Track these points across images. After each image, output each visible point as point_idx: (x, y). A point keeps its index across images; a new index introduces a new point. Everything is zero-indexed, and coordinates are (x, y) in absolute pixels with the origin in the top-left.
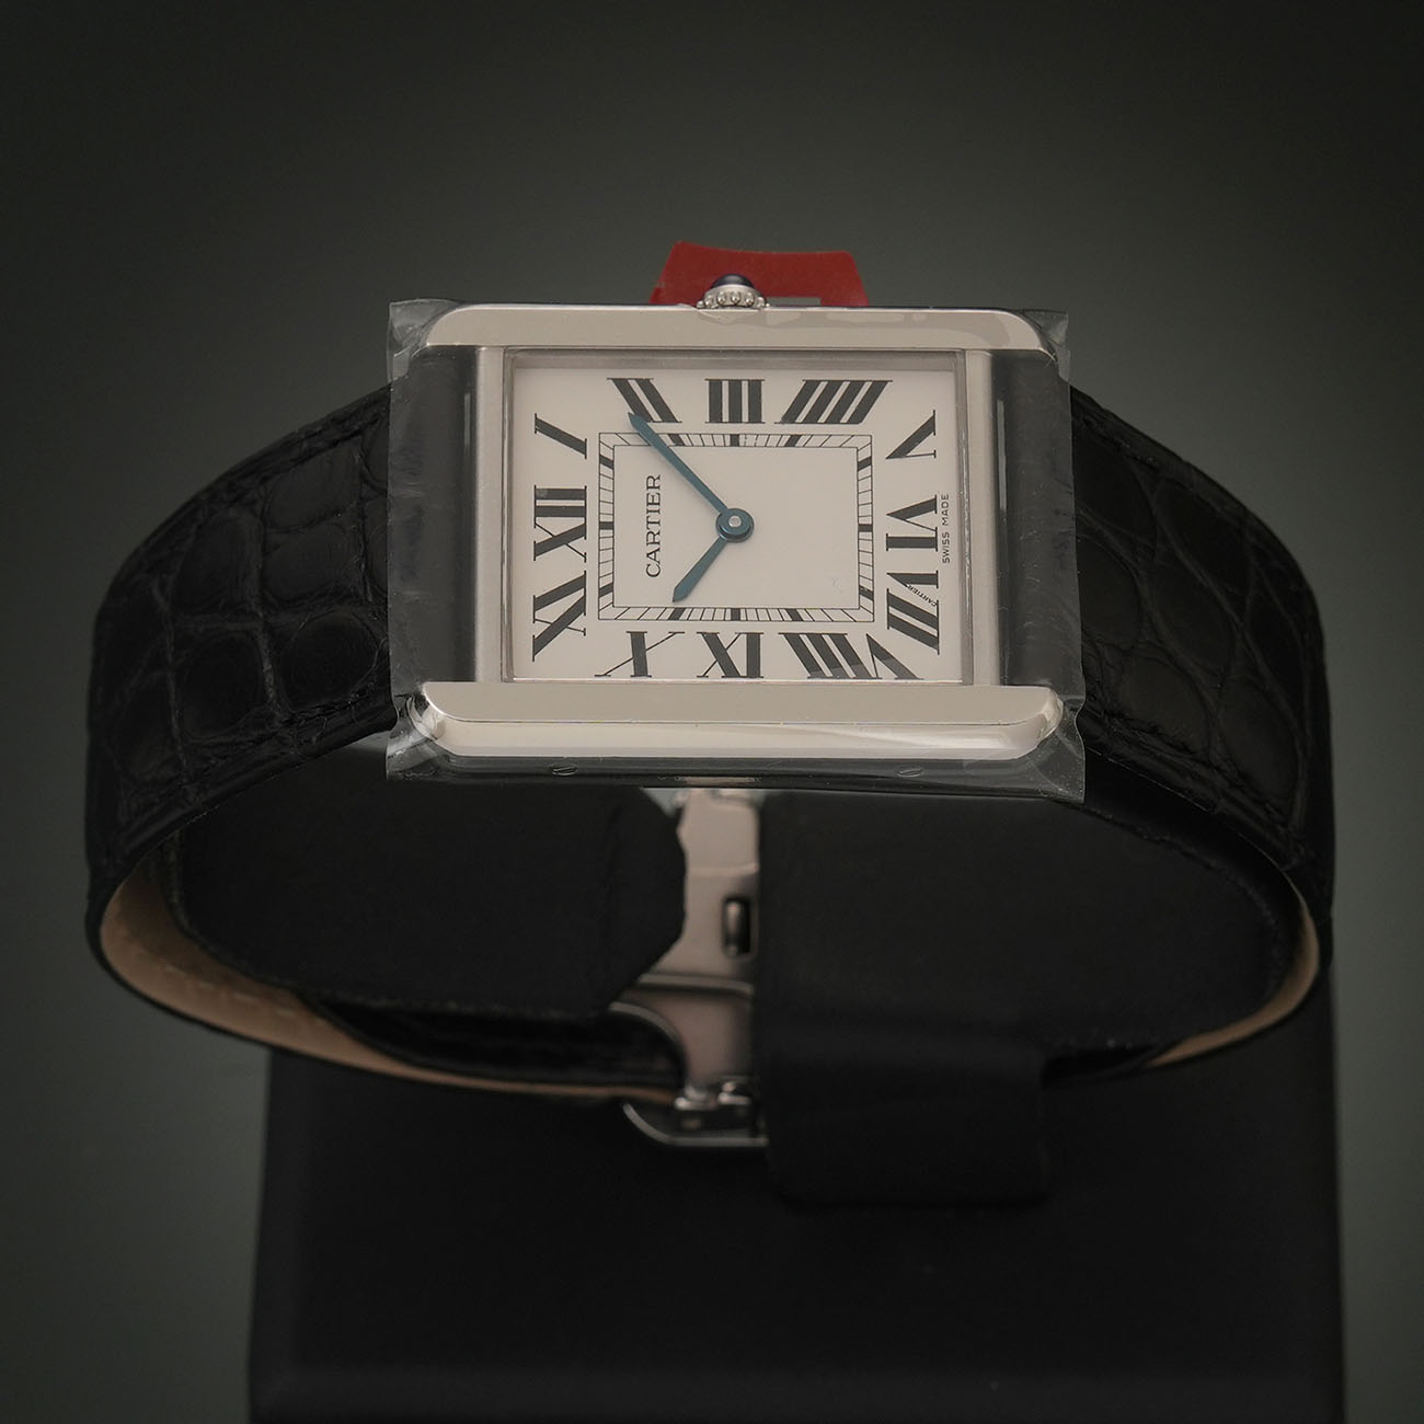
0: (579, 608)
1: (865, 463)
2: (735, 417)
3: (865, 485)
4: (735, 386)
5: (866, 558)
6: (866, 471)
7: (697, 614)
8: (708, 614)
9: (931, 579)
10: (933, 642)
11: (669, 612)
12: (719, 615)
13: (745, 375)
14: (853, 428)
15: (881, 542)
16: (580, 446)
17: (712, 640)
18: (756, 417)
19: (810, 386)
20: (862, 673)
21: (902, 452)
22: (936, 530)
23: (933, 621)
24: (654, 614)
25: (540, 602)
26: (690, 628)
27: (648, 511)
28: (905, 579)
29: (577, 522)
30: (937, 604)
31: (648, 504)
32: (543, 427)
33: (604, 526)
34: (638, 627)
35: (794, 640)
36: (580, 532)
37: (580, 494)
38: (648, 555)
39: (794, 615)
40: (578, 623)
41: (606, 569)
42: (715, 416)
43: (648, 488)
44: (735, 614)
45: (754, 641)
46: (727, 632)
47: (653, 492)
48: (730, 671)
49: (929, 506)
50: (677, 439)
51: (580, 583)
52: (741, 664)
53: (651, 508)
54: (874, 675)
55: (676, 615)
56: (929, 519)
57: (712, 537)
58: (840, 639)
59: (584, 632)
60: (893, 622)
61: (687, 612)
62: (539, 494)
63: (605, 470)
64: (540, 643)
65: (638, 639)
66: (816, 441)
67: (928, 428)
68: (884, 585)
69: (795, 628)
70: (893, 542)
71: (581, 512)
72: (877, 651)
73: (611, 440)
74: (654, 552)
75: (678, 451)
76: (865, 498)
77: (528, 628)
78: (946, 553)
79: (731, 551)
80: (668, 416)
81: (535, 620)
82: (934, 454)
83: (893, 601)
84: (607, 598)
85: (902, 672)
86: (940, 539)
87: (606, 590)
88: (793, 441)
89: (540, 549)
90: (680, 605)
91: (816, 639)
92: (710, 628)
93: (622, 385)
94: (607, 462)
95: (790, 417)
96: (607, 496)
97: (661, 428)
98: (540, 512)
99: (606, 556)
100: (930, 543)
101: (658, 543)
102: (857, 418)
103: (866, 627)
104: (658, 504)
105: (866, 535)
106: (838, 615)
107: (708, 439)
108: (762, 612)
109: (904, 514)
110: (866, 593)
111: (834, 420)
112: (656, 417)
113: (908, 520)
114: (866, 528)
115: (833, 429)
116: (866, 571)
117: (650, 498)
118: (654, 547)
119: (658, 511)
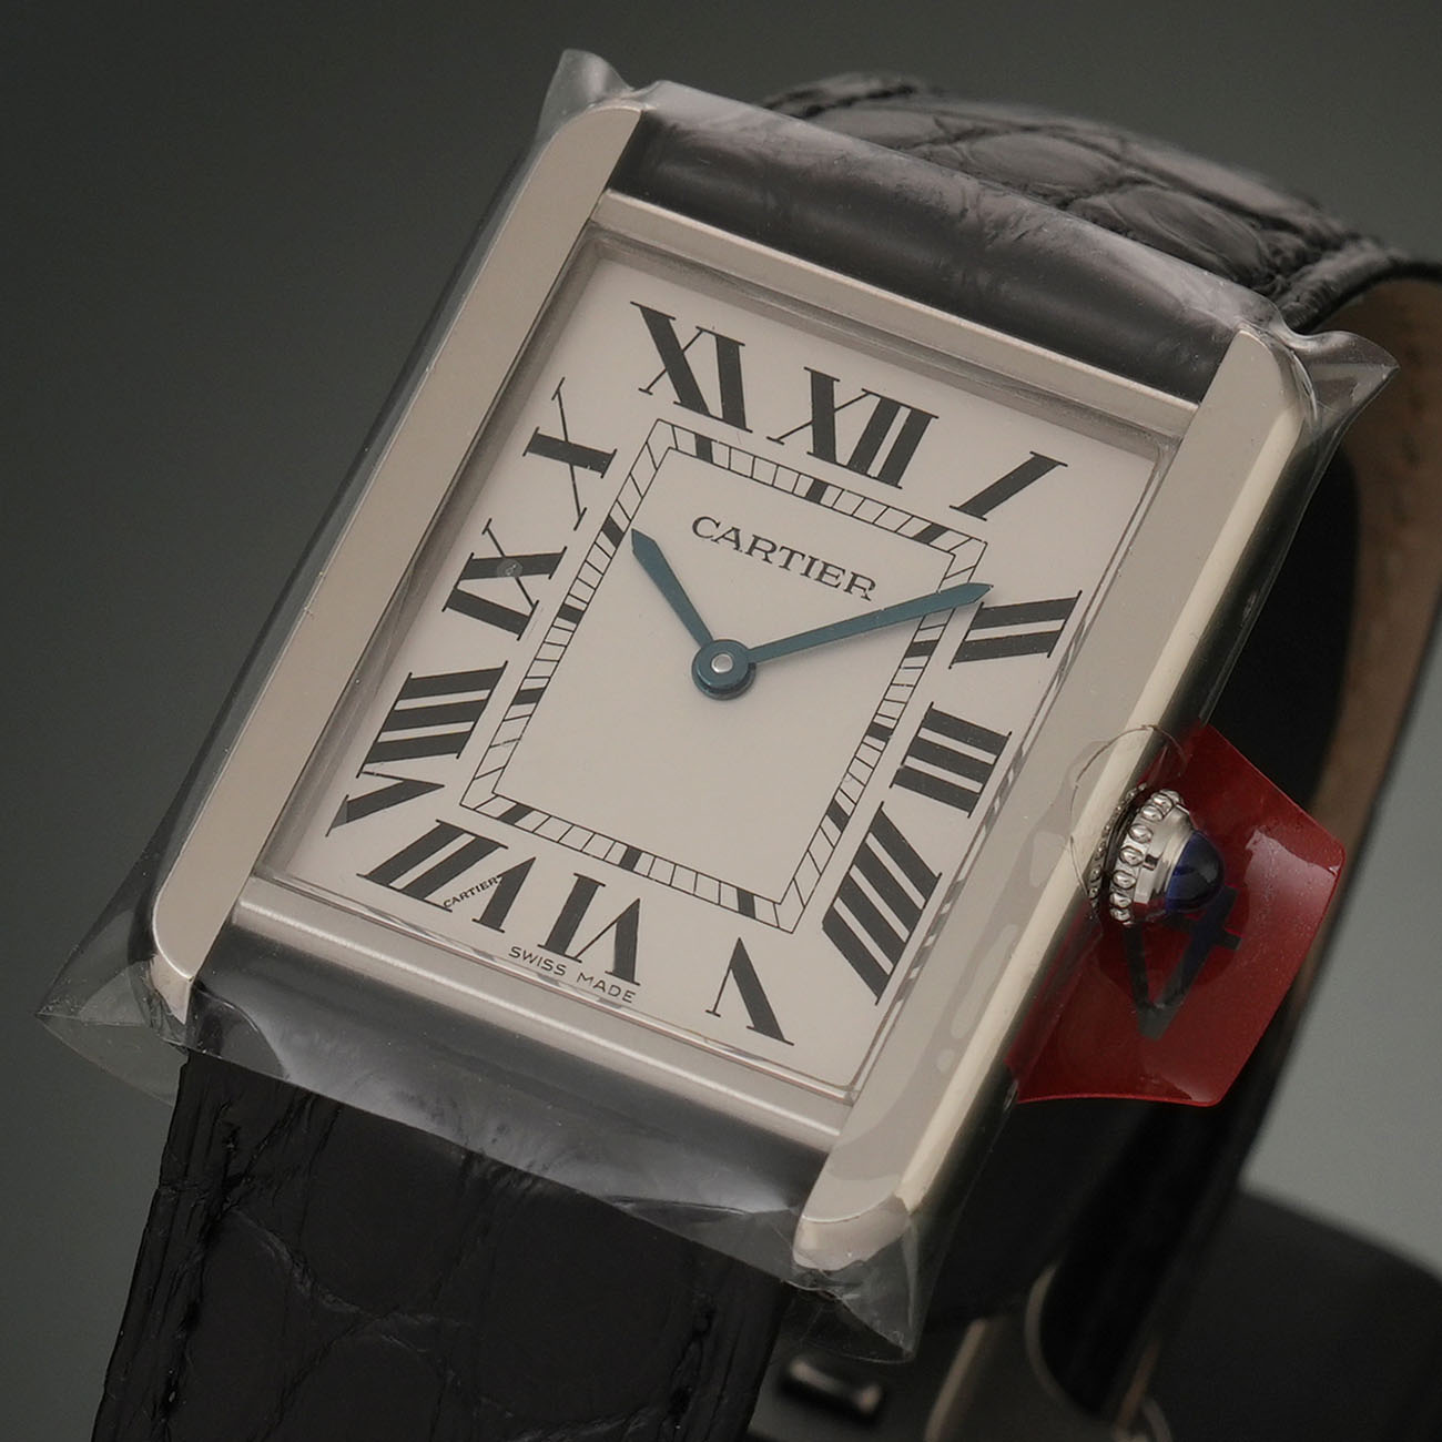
0: (690, 396)
1: (746, 904)
2: (919, 748)
3: (708, 888)
4: (982, 772)
5: (577, 838)
6: (731, 899)
7: (598, 559)
8: (590, 576)
9: (494, 916)
10: (384, 875)
11: (622, 523)
12: (581, 591)
13: (991, 793)
14: (818, 911)
15: (593, 871)
16: (979, 506)
17: (545, 564)
18: (906, 778)
19: (926, 881)
20: (380, 752)
21: (741, 965)
22: (575, 959)
23: (419, 890)
24: (630, 499)
25: (728, 352)
26: (579, 543)
27: (813, 560)
28: (512, 882)
29: (845, 450)
30: (445, 908)
31: (826, 565)
32: (1038, 466)
33: (817, 491)
34: (617, 469)
35: (489, 678)
36: (824, 447)
37: (892, 474)
38: (737, 530)
39: (529, 697)
40: (666, 388)
41: (742, 463)
42: (935, 719)
43: (855, 576)
44: (571, 614)
45: (514, 622)
46: (548, 591)
47: (845, 580)
48: (477, 568)
49: (625, 966)
50: (924, 649)
51: (734, 413)
52: (477, 588)
53: (817, 567)
54: (368, 768)
55: (612, 531)
56: (603, 955)
57: (719, 632)
58: (455, 745)
59: (647, 391)
60: (445, 832)
61: (610, 547)
62: (919, 421)
63: (917, 527)
64: (659, 325)
65: (599, 461)
66: (821, 849)
67: (764, 1020)
68: (515, 846)
69: (506, 689)
70: (585, 889)
71: (860, 462)
72: (409, 790)
73: (967, 554)
74: (737, 541)
75: (901, 640)
76: (684, 879)
77: (693, 314)
78: (528, 957)
79: (694, 649)
80: (968, 652)
81: (702, 330)
82: (714, 1012)
83: (482, 847)
84: (689, 445)
85: (356, 809)
86: (557, 959)
87: (704, 449)
88: (838, 816)
89: (822, 387)
90: (627, 540)
91: (473, 711)
92: (566, 569)
93: (1062, 608)
94: (930, 534)
95: (882, 826)
96: (868, 512)
97: (957, 630)
98: (887, 409)
99: (764, 471)
100: (559, 939)
101: (750, 553)
102: (833, 925)
103: (454, 790)
104: (819, 579)
105: (618, 854)
106: (497, 758)
107: (903, 693)
108: (556, 653)
109: (627, 925)
110: (516, 814)
111: (848, 890)
112: (976, 635)
113: (615, 925)
114: (630, 859)
115: (833, 882)
116: (554, 829)
117: (836, 572)
118: (746, 543)
119: (806, 574)
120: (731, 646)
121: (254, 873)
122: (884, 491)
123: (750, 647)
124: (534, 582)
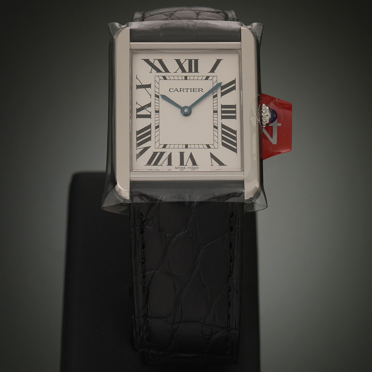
0: (158, 71)
1: (208, 146)
2: (223, 112)
3: (201, 146)
4: (235, 112)
5: (176, 146)
6: (206, 147)
7: (157, 101)
8: (157, 104)
9: (170, 164)
10: (149, 163)
11: (158, 94)
12: (157, 107)
13: (238, 115)
14: (220, 143)
15: (182, 150)
16: (213, 71)
17: (149, 105)
18: (223, 117)
19: (235, 132)
20: (139, 145)
21: (212, 156)
22: (186, 165)
23: (156, 164)
24: (157, 90)
25: (160, 61)
26: (153, 100)
27: (191, 89)
28: (170, 157)
29: (187, 70)
30: (161, 165)
31: (193, 89)
32: (218, 62)
33: (186, 78)
34: (153, 86)
35: (149, 127)
36: (184, 71)
37: (196, 71)
38: (177, 89)
39: (157, 127)
40: (154, 71)
41: (172, 78)
42: (223, 107)
43: (199, 89)
44: (157, 112)
45: (149, 116)
46: (152, 109)
47: (198, 90)
48: (138, 110)
49: (194, 163)
50: (216, 96)
51: (167, 71)
52: (141, 113)
53: (192, 90)
54: (137, 148)
55: (157, 96)
56: (190, 163)
57: (182, 106)
58: (149, 139)
59: (151, 72)
60: (155, 154)
61: (158, 99)
62: (196, 61)
63: (205, 78)
64: (147, 61)
65: (149, 86)
66: (216, 133)
67: (221, 164)
68: (167, 151)
69: (153, 127)
70: (182, 154)
71: (190, 71)
72: (146, 149)
73: (215, 79)
74: (177, 90)
75: (211, 96)
76: (197, 146)
77: (152, 58)
78: (179, 168)
79: (180, 110)
80: (223, 94)
81: (155, 60)
82: (212, 165)
83: (162, 154)
84: (162, 78)
85: (138, 156)
86: (183, 166)
87: (165, 78)
88: (216, 127)
89: (178, 61)
90: (160, 97)
91: (150, 133)
92: (153, 105)
93: (234, 82)
94: (207, 78)
95: (223, 126)
96: (196, 78)
97: (219, 92)
98: (190, 61)
100: (182, 163)
101: (180, 91)
102: (223, 144)
103: (153, 146)
104: (193, 91)
105: (184, 146)
106: (157, 139)
107: (216, 104)
108: (158, 119)
109: (191, 156)
110: (165, 146)
111: (223, 138)
112: (223, 91)
113: (190, 158)
114: (187, 146)
115: (220, 138)
116: (172, 146)
117: (196, 89)
118: (179, 90)
119: (191, 91)
120: (186, 107)
121: (130, 171)
122: (196, 74)
123: (189, 106)
124: (148, 109)
